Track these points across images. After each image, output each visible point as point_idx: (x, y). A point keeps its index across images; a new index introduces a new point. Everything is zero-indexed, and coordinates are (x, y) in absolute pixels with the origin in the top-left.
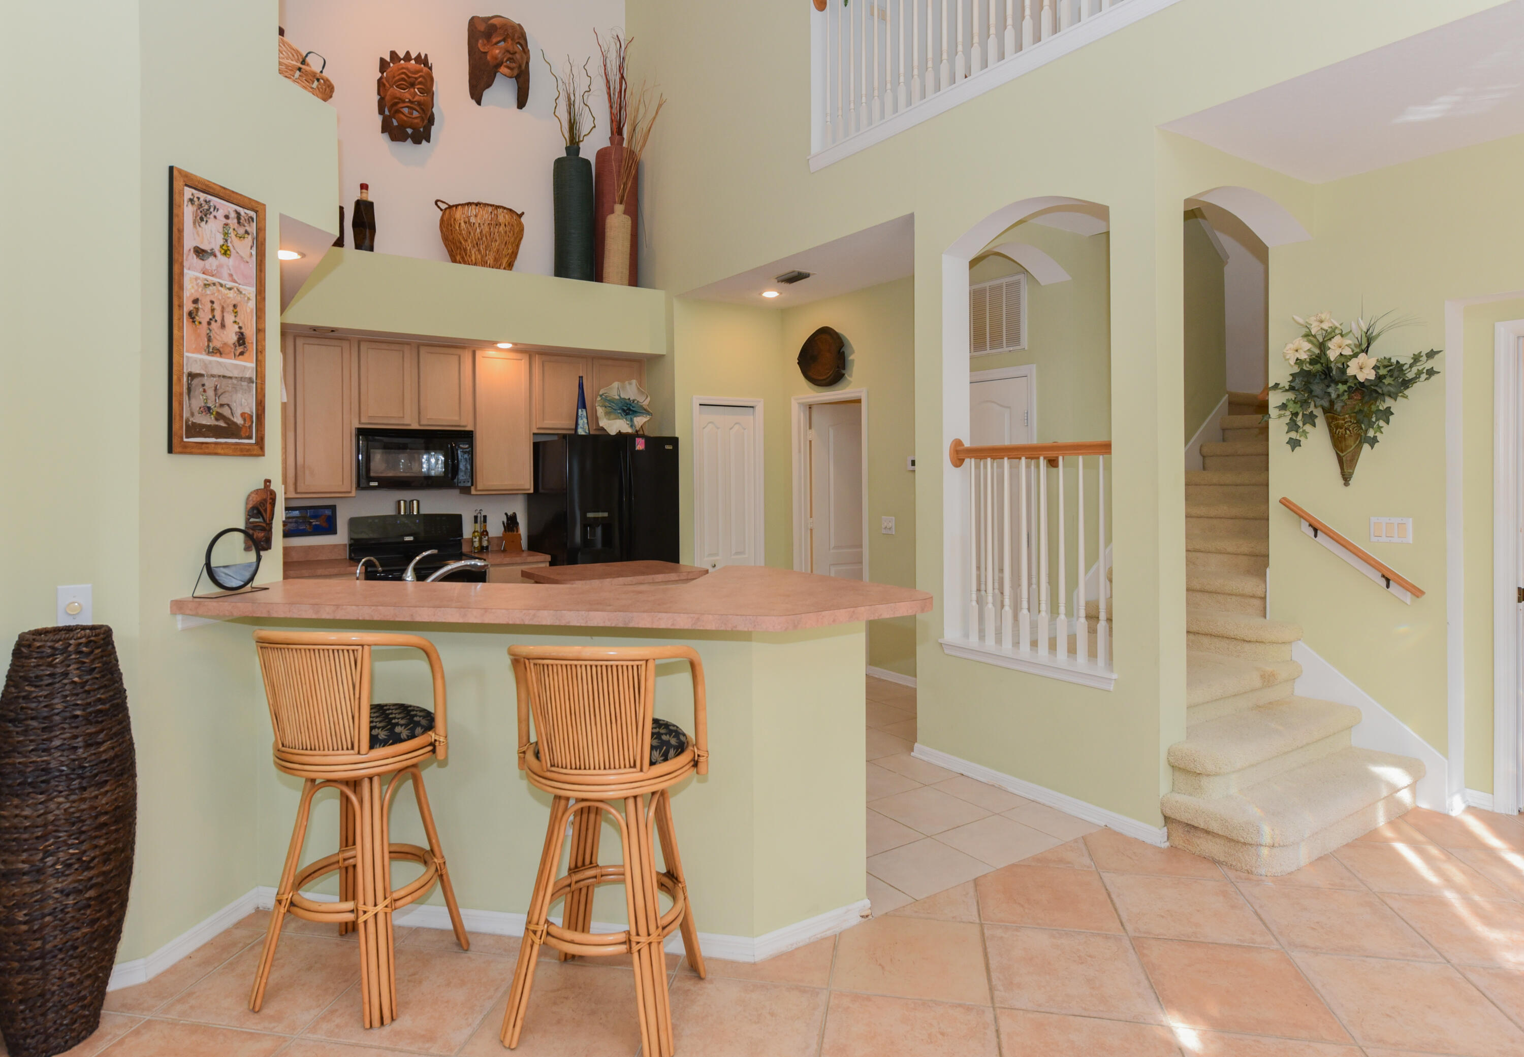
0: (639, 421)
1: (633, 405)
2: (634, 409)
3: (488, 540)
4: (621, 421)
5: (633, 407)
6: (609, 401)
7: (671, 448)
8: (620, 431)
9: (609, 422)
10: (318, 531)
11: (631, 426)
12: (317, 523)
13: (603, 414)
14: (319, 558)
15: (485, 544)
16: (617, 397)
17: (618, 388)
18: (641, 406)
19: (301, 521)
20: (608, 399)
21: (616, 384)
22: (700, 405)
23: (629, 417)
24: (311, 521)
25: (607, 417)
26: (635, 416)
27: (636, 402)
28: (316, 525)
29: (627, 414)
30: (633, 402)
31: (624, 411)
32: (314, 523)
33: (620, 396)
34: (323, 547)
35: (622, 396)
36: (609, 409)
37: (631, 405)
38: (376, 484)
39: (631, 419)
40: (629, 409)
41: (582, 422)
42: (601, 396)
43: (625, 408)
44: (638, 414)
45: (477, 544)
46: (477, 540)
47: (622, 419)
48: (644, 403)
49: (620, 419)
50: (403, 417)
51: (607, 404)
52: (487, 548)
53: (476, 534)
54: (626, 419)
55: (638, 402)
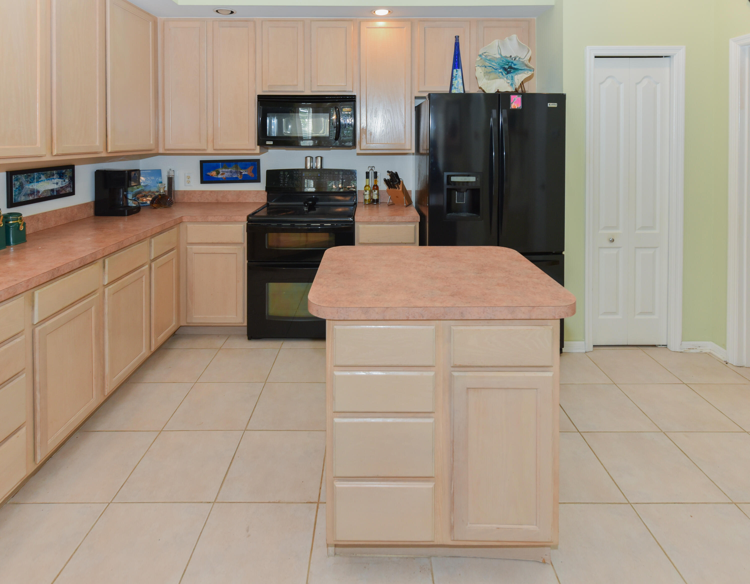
0: (519, 78)
1: (515, 62)
2: (515, 67)
3: (378, 195)
4: (502, 80)
5: (515, 65)
6: (489, 60)
7: (556, 106)
8: (498, 90)
9: (489, 81)
10: (246, 179)
11: (512, 85)
12: (246, 173)
13: (482, 74)
14: (247, 201)
15: (375, 197)
16: (498, 56)
17: (499, 46)
18: (523, 63)
19: (234, 171)
20: (488, 58)
21: (496, 42)
22: (596, 57)
23: (510, 75)
24: (242, 171)
25: (487, 77)
26: (516, 74)
27: (517, 59)
28: (245, 175)
29: (508, 73)
30: (515, 59)
31: (505, 69)
32: (243, 173)
33: (501, 55)
34: (250, 192)
35: (503, 55)
36: (490, 69)
37: (512, 63)
38: (271, 143)
39: (512, 77)
40: (511, 67)
41: (458, 82)
42: (480, 56)
43: (507, 67)
44: (520, 71)
45: (367, 197)
46: (368, 193)
47: (503, 79)
48: (525, 59)
49: (500, 78)
50: (297, 85)
51: (487, 64)
52: (377, 201)
53: (367, 188)
54: (507, 78)
55: (520, 58)
